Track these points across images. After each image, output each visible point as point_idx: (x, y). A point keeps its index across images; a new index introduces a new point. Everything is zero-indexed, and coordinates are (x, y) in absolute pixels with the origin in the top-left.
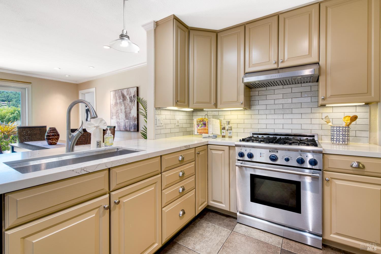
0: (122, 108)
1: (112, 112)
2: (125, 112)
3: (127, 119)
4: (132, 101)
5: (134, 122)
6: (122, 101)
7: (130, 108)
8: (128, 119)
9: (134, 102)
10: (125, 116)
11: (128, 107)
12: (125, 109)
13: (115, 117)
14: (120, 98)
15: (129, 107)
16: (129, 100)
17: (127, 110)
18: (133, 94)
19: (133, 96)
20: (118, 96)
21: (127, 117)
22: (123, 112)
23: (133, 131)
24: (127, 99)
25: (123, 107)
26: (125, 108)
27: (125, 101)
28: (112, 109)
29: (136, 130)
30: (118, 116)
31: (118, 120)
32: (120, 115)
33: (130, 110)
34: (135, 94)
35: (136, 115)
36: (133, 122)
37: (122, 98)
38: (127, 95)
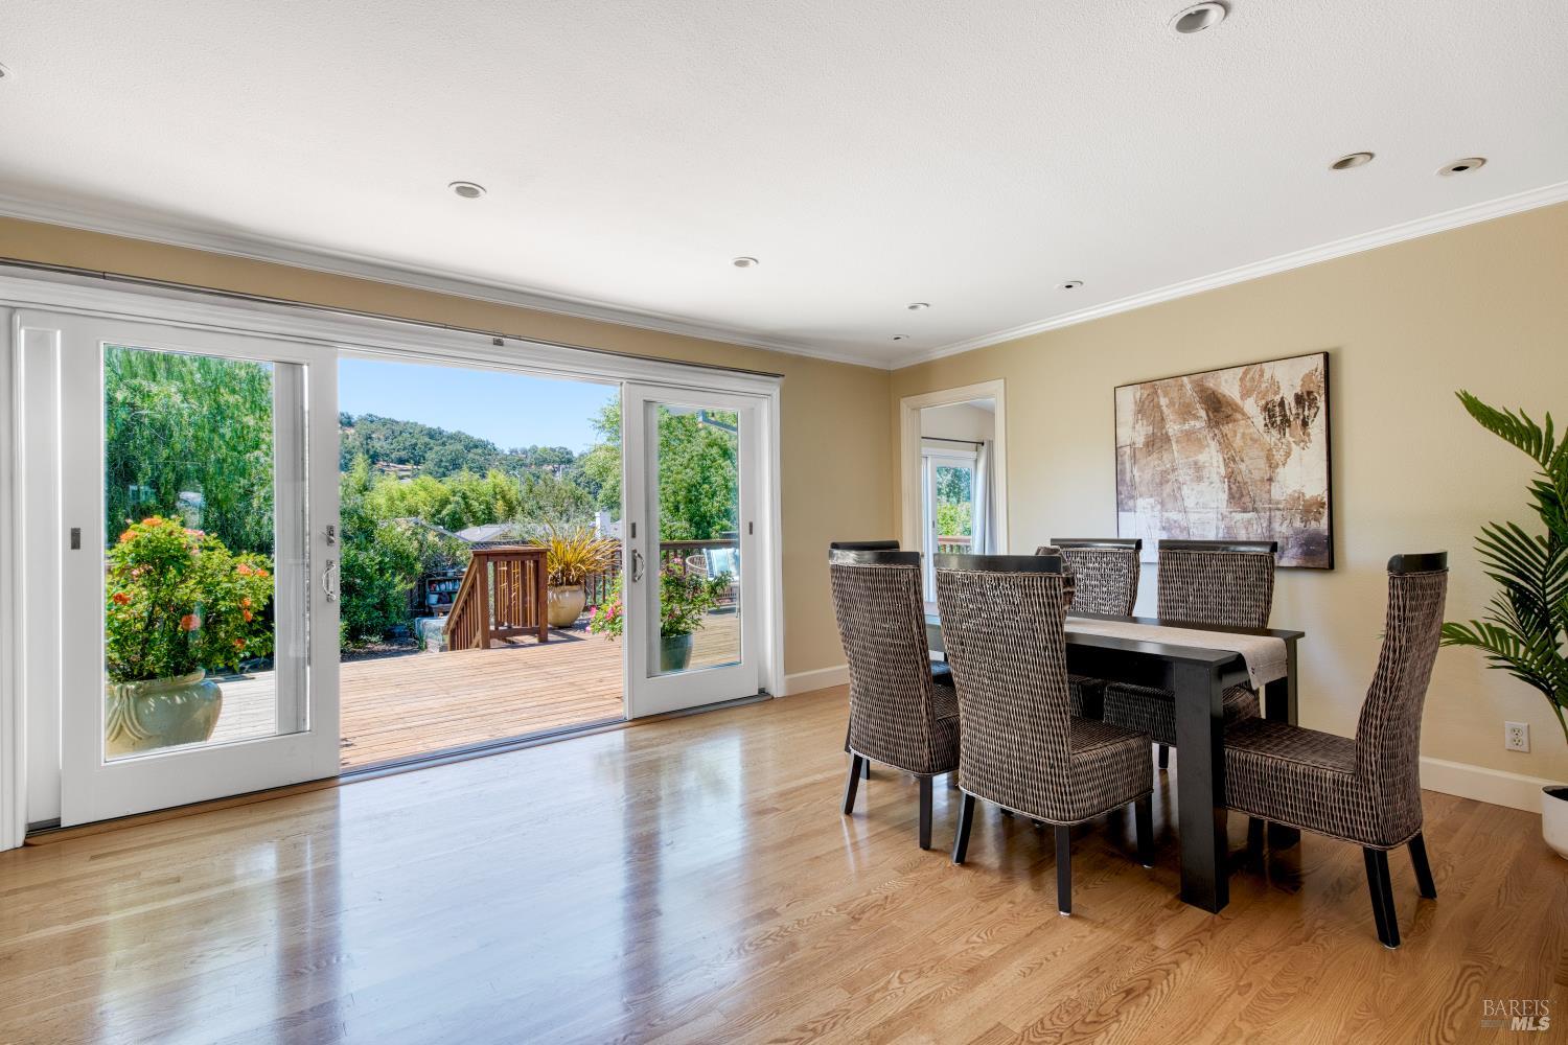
0: (1202, 458)
1: (1124, 480)
2: (1231, 477)
3: (1245, 510)
4: (1286, 421)
5: (1305, 521)
6: (1203, 424)
7: (1269, 458)
8: (1255, 510)
9: (1305, 424)
10: (1225, 496)
11: (1255, 452)
12: (1226, 465)
13: (1152, 500)
14: (1186, 413)
15: (1263, 454)
16: (1260, 419)
17: (1243, 466)
18: (1298, 390)
19: (1290, 400)
20: (1171, 404)
21: (1246, 499)
22: (1215, 478)
23: (1294, 563)
24: (1244, 414)
25: (1212, 457)
26: (1230, 460)
27: (1226, 429)
28: (1128, 465)
29: (1325, 562)
30: (1176, 496)
31: (1174, 516)
32: (1185, 491)
33: (1273, 466)
34: (1312, 387)
35: (1317, 489)
36: (1298, 524)
37: (1203, 413)
38: (1245, 394)
